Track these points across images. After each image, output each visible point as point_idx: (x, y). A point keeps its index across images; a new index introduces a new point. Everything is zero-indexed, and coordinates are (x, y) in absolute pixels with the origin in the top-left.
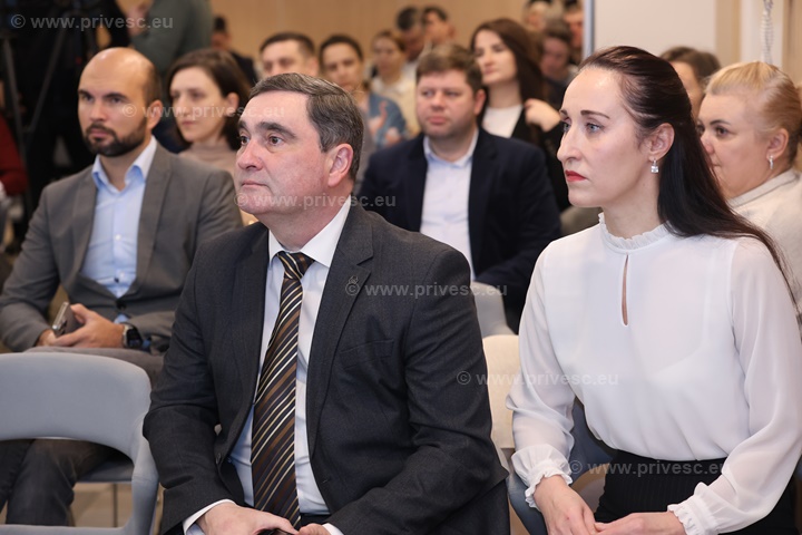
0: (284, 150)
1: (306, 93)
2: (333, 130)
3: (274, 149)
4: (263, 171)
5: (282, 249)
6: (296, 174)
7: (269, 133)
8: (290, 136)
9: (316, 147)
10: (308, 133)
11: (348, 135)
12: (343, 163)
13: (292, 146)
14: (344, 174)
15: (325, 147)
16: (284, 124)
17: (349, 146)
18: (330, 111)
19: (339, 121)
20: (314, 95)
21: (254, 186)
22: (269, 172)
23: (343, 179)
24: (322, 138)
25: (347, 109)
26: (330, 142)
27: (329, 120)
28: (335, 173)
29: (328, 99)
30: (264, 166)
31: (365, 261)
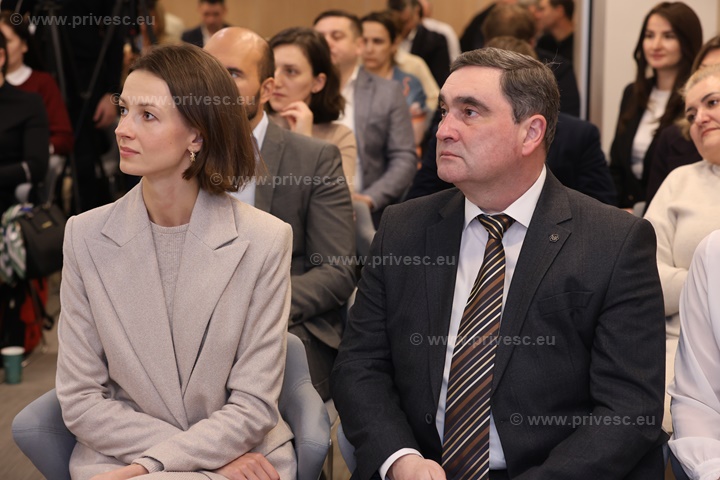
0: (479, 122)
1: (500, 68)
2: (526, 101)
3: (470, 121)
4: (459, 143)
5: (481, 212)
6: (490, 146)
7: (465, 107)
8: (485, 110)
9: (509, 118)
10: (502, 105)
11: (541, 106)
12: (537, 133)
13: (487, 119)
14: (537, 144)
15: (518, 118)
16: (478, 97)
17: (541, 117)
18: (523, 85)
19: (532, 93)
20: (508, 70)
21: (450, 157)
22: (465, 144)
23: (536, 148)
24: (515, 111)
25: (541, 82)
26: (523, 113)
27: (521, 93)
28: (529, 142)
29: (521, 72)
30: (461, 138)
31: (564, 222)
